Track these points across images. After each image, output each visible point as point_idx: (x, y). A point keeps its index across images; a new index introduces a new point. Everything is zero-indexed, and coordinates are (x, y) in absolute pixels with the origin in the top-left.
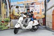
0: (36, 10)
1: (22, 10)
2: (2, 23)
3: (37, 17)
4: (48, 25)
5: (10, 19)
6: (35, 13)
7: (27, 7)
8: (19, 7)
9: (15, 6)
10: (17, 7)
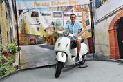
2: (4, 56)
4: (101, 51)
5: (19, 45)
9: (28, 10)
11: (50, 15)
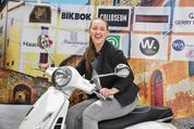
0: (179, 46)
1: (74, 35)
3: (183, 98)
6: (168, 66)
7: (114, 18)
8: (54, 16)
10: (41, 15)
11: (87, 17)
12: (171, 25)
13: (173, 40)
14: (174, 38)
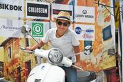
12: (74, 17)
13: (75, 27)
14: (76, 26)
